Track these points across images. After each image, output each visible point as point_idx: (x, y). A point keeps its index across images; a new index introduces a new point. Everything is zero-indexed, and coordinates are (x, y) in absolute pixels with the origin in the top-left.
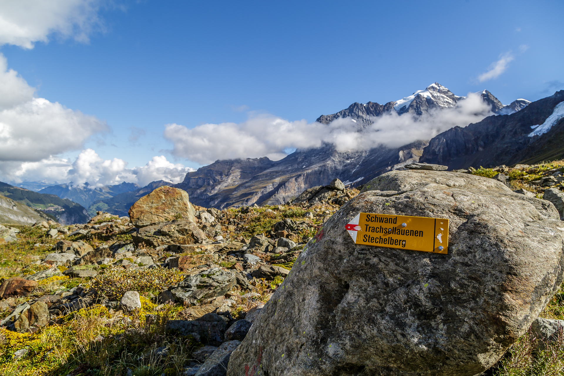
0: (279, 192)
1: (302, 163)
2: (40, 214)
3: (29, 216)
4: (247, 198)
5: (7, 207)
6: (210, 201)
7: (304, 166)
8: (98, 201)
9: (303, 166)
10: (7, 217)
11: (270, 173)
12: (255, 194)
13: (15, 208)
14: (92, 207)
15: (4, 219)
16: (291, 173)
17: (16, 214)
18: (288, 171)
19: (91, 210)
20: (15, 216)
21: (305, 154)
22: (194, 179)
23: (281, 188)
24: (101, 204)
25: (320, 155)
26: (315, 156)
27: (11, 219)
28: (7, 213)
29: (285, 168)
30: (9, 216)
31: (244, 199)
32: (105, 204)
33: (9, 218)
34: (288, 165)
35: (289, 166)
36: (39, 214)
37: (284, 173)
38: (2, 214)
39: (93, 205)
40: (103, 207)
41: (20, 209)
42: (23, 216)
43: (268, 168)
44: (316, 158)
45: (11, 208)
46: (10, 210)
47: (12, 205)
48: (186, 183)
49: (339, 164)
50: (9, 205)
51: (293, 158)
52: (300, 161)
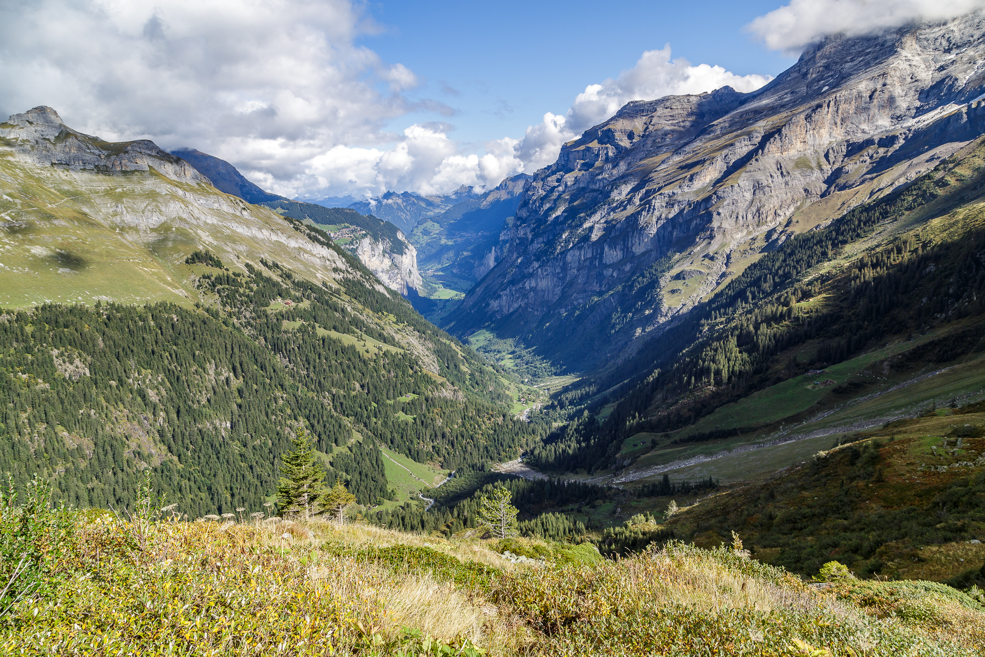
0: (766, 150)
1: (819, 81)
2: (295, 224)
3: (273, 228)
4: (690, 173)
5: (231, 211)
6: (612, 190)
7: (827, 88)
8: (425, 221)
9: (821, 88)
10: (228, 228)
11: (741, 116)
12: (708, 162)
13: (245, 213)
14: (416, 230)
15: (222, 233)
16: (792, 107)
17: (247, 223)
18: (783, 106)
19: (415, 235)
20: (245, 227)
21: (825, 61)
22: (578, 151)
23: (772, 140)
24: (429, 224)
25: (868, 53)
26: (852, 60)
27: (238, 233)
28: (230, 222)
29: (776, 100)
30: (235, 228)
31: (684, 175)
32: (436, 224)
33: (233, 231)
34: (783, 93)
35: (786, 94)
36: (292, 226)
37: (772, 110)
38: (220, 223)
39: (417, 227)
40: (432, 228)
41: (257, 216)
42: (260, 229)
43: (735, 108)
44: (855, 63)
45: (238, 214)
46: (236, 216)
47: (240, 209)
48: (563, 163)
49: (923, 66)
50: (235, 209)
51: (795, 75)
52: (814, 79)
